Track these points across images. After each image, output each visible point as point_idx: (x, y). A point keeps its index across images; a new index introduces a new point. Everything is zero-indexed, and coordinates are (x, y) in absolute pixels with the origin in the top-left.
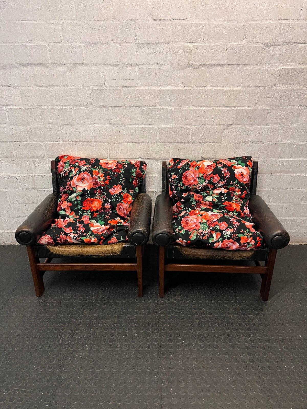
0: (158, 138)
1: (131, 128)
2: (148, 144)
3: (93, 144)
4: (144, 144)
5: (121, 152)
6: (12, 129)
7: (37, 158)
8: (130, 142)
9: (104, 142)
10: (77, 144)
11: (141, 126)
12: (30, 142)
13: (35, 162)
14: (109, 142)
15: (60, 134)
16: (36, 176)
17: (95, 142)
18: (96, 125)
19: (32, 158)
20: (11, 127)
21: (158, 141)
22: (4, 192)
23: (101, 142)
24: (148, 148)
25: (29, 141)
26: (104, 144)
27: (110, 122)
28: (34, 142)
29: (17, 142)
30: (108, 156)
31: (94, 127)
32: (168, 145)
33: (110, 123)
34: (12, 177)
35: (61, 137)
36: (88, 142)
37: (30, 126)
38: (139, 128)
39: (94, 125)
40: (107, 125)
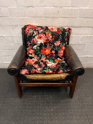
1: (65, 9)
2: (73, 18)
4: (70, 19)
6: (0, 9)
7: (14, 26)
10: (35, 18)
12: (10, 17)
13: (13, 29)
14: (52, 17)
16: (14, 36)
17: (45, 17)
19: (11, 26)
21: (78, 17)
23: (48, 17)
27: (54, 5)
29: (3, 17)
30: (51, 25)
35: (27, 14)
36: (41, 17)
37: (10, 7)
38: (69, 9)
39: (45, 7)
40: (52, 7)
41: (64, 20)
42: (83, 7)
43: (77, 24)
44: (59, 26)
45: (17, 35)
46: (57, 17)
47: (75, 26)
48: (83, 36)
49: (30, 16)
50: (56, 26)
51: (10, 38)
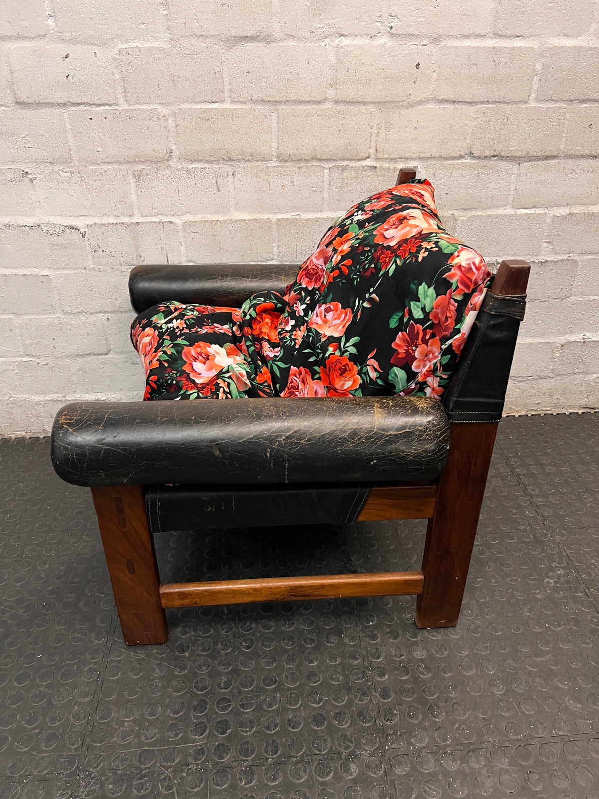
0: (535, 86)
2: (502, 106)
3: (328, 109)
4: (488, 108)
5: (413, 137)
6: (67, 57)
7: (147, 164)
8: (447, 101)
9: (365, 103)
10: (277, 110)
11: (490, 43)
12: (126, 107)
15: (225, 75)
16: (143, 223)
17: (337, 102)
18: (346, 41)
19: (129, 162)
20: (63, 49)
21: (533, 95)
22: (43, 279)
23: (354, 103)
24: (500, 121)
25: (121, 101)
26: (363, 108)
27: (391, 28)
28: (137, 107)
29: (82, 107)
30: (372, 151)
31: (338, 47)
32: (562, 108)
33: (393, 31)
34: (68, 230)
35: (227, 88)
36: (315, 102)
37: (126, 46)
38: (482, 48)
39: (340, 39)
40: (382, 41)
41: (450, 117)
42: (563, 35)
43: (524, 141)
44: (422, 155)
45: (166, 220)
46: (408, 99)
47: (514, 155)
48: (564, 214)
49: (250, 99)
50: (403, 157)
51: (121, 238)
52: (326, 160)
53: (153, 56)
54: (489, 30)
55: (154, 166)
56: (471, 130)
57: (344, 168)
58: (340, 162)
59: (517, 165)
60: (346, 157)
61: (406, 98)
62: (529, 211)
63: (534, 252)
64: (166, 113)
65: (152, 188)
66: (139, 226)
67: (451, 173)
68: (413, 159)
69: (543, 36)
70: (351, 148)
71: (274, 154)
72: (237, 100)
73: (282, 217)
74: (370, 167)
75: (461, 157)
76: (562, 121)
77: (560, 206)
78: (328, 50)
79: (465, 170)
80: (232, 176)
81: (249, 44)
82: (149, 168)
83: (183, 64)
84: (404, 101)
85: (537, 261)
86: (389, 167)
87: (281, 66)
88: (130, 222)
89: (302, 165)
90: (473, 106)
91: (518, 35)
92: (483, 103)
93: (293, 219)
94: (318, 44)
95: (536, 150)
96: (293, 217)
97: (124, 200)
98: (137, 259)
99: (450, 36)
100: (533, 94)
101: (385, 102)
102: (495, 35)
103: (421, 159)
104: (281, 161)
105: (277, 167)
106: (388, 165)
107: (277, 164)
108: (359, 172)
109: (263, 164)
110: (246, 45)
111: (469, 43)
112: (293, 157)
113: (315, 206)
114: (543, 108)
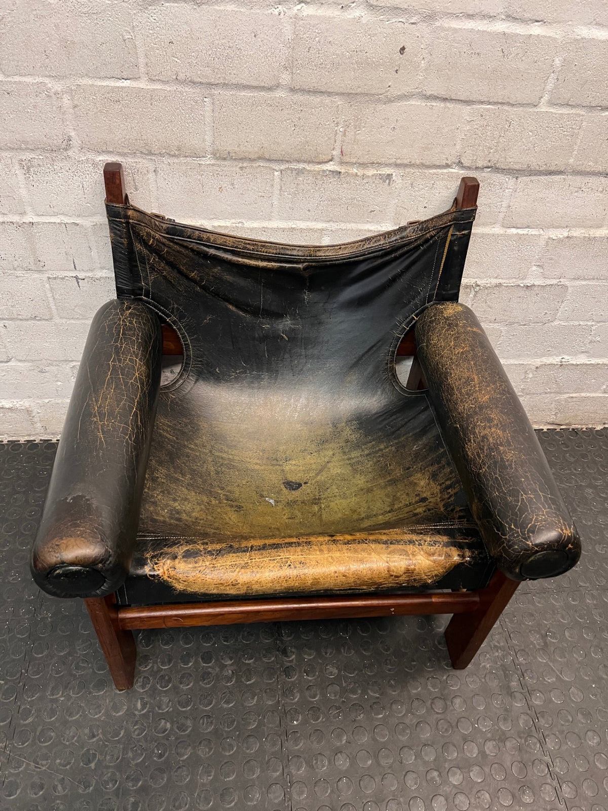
0: (550, 86)
1: (455, 30)
2: (506, 108)
3: (280, 98)
4: (488, 110)
5: (390, 139)
7: (38, 152)
8: (436, 98)
9: (329, 94)
10: (212, 95)
11: (500, 27)
13: (28, 168)
14: (349, 94)
15: (139, 43)
16: (38, 223)
17: (293, 90)
18: (307, 10)
19: (13, 149)
21: (546, 97)
24: (500, 126)
26: (327, 100)
28: (17, 79)
30: (336, 153)
31: (296, 17)
32: (580, 116)
35: (142, 61)
36: (263, 88)
38: (489, 33)
39: (299, 7)
40: (357, 13)
41: (438, 117)
42: (596, 24)
43: (527, 152)
44: (399, 162)
45: (69, 222)
46: (387, 92)
47: (512, 167)
48: (561, 236)
49: (174, 77)
50: (375, 162)
51: (11, 240)
52: (276, 160)
53: (34, 13)
54: (501, 10)
55: (48, 155)
56: (463, 135)
57: (300, 172)
58: (295, 164)
59: (515, 179)
60: (303, 158)
61: (384, 91)
62: (520, 231)
63: (520, 275)
64: (59, 89)
65: (47, 183)
66: (34, 226)
67: (433, 184)
68: (387, 165)
69: (570, 23)
70: (310, 147)
71: (210, 149)
72: (157, 78)
73: (219, 224)
74: (333, 172)
75: (448, 166)
76: (576, 131)
77: (557, 227)
78: (282, 21)
79: (450, 181)
80: (154, 174)
81: (172, 4)
82: (41, 157)
83: (79, 26)
84: (381, 94)
85: (522, 285)
86: (357, 173)
87: (218, 37)
88: (22, 222)
89: (245, 165)
90: (469, 105)
91: (538, 19)
92: (482, 103)
93: (234, 228)
94: (269, 11)
95: (539, 163)
96: (234, 225)
97: (10, 195)
98: (35, 264)
99: (449, 14)
100: (546, 95)
101: (356, 94)
102: (508, 16)
103: (397, 165)
104: (217, 159)
105: (213, 165)
106: (355, 170)
107: (213, 162)
108: (319, 177)
109: (194, 160)
110: (167, 4)
111: (473, 25)
112: (234, 154)
113: (261, 214)
114: (555, 114)
